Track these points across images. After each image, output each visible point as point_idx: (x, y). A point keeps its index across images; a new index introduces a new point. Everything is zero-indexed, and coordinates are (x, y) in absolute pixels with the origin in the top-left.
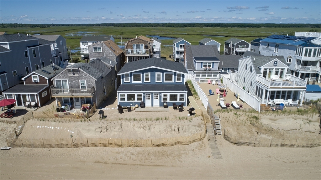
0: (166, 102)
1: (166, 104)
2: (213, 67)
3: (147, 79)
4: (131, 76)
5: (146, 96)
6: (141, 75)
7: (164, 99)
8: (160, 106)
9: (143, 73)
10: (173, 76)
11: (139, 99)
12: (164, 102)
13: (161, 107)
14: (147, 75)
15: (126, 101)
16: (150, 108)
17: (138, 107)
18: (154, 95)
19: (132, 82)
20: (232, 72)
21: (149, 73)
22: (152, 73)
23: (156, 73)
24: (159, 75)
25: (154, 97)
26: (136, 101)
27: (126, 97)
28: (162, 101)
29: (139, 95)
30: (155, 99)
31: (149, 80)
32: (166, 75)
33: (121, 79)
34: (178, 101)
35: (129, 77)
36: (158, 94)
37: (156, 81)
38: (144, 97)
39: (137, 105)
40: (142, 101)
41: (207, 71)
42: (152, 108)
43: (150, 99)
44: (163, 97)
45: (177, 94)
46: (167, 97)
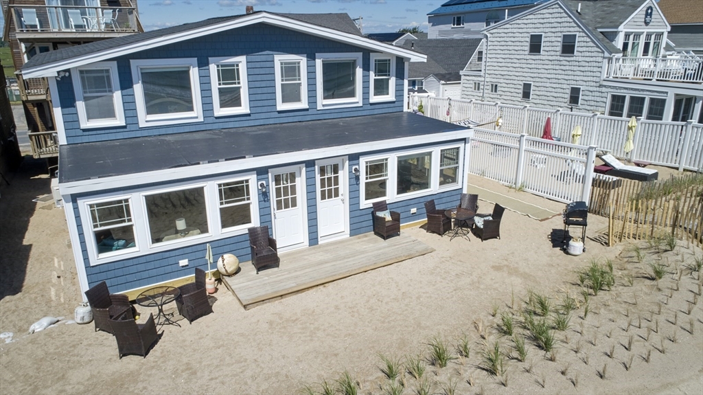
0: (386, 206)
3: (230, 98)
4: (126, 84)
5: (273, 188)
6: (194, 73)
7: (371, 191)
8: (354, 230)
10: (359, 72)
11: (232, 217)
12: (376, 207)
14: (229, 74)
17: (242, 269)
18: (318, 179)
19: (142, 125)
21: (241, 61)
22: (256, 57)
23: (279, 59)
24: (291, 70)
25: (318, 190)
27: (139, 220)
28: (365, 203)
29: (234, 191)
30: (323, 197)
31: (239, 105)
33: (58, 111)
34: (435, 187)
35: (117, 96)
37: (281, 106)
38: (264, 195)
39: (231, 261)
40: (255, 222)
43: (294, 203)
44: (367, 178)
45: (431, 153)
46: (386, 175)
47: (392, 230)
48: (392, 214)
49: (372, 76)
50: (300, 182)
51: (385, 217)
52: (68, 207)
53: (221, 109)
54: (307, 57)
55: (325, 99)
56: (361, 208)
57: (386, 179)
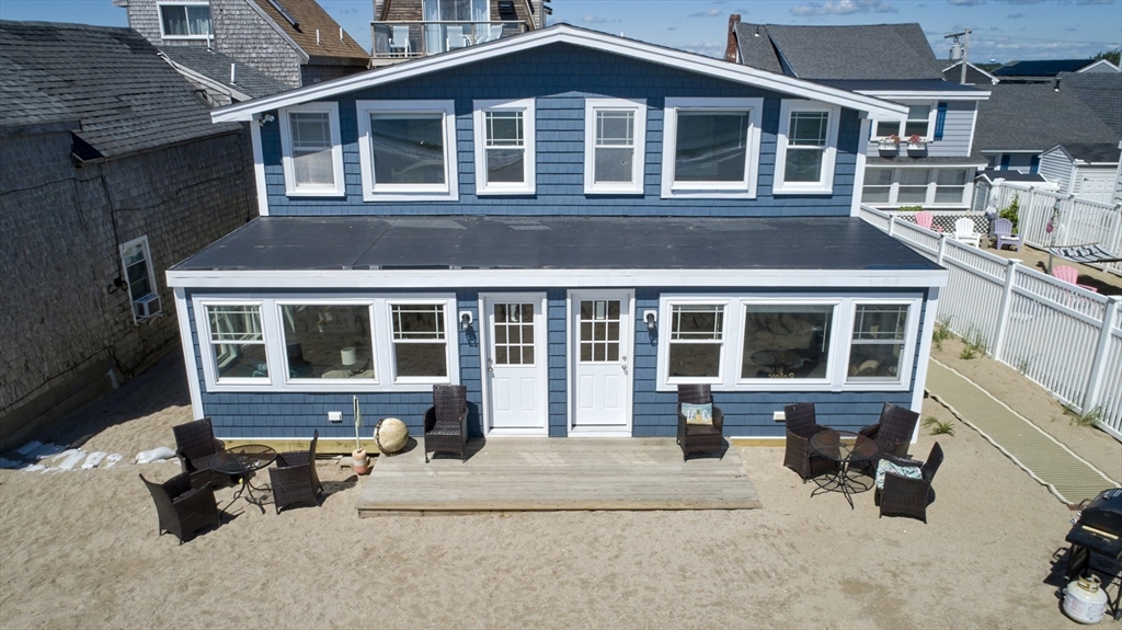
0: (708, 396)
1: (707, 419)
2: (938, 136)
3: (507, 168)
4: (349, 136)
5: (487, 326)
6: (449, 124)
7: (682, 361)
8: (642, 427)
9: (464, 110)
10: (754, 134)
11: (410, 360)
12: (687, 394)
13: (653, 445)
14: (505, 128)
15: (277, 377)
16: (531, 460)
17: (406, 446)
18: (574, 322)
19: (368, 197)
20: (1081, 162)
21: (527, 107)
22: (552, 101)
23: (595, 106)
24: (615, 127)
25: (574, 341)
26: (384, 376)
27: (274, 340)
28: (666, 382)
29: (415, 320)
30: (586, 356)
32: (684, 121)
33: (260, 170)
34: (837, 375)
35: (337, 151)
36: (614, 309)
37: (592, 186)
38: (469, 334)
39: (390, 429)
40: (452, 377)
41: (901, 161)
42: (551, 459)
43: (529, 357)
44: (674, 337)
45: (832, 307)
46: (720, 337)
47: (703, 445)
48: (715, 413)
49: (783, 143)
50: (540, 323)
51: (699, 415)
52: (181, 304)
53: (489, 183)
54: (648, 104)
55: (676, 180)
56: (658, 389)
57: (719, 345)
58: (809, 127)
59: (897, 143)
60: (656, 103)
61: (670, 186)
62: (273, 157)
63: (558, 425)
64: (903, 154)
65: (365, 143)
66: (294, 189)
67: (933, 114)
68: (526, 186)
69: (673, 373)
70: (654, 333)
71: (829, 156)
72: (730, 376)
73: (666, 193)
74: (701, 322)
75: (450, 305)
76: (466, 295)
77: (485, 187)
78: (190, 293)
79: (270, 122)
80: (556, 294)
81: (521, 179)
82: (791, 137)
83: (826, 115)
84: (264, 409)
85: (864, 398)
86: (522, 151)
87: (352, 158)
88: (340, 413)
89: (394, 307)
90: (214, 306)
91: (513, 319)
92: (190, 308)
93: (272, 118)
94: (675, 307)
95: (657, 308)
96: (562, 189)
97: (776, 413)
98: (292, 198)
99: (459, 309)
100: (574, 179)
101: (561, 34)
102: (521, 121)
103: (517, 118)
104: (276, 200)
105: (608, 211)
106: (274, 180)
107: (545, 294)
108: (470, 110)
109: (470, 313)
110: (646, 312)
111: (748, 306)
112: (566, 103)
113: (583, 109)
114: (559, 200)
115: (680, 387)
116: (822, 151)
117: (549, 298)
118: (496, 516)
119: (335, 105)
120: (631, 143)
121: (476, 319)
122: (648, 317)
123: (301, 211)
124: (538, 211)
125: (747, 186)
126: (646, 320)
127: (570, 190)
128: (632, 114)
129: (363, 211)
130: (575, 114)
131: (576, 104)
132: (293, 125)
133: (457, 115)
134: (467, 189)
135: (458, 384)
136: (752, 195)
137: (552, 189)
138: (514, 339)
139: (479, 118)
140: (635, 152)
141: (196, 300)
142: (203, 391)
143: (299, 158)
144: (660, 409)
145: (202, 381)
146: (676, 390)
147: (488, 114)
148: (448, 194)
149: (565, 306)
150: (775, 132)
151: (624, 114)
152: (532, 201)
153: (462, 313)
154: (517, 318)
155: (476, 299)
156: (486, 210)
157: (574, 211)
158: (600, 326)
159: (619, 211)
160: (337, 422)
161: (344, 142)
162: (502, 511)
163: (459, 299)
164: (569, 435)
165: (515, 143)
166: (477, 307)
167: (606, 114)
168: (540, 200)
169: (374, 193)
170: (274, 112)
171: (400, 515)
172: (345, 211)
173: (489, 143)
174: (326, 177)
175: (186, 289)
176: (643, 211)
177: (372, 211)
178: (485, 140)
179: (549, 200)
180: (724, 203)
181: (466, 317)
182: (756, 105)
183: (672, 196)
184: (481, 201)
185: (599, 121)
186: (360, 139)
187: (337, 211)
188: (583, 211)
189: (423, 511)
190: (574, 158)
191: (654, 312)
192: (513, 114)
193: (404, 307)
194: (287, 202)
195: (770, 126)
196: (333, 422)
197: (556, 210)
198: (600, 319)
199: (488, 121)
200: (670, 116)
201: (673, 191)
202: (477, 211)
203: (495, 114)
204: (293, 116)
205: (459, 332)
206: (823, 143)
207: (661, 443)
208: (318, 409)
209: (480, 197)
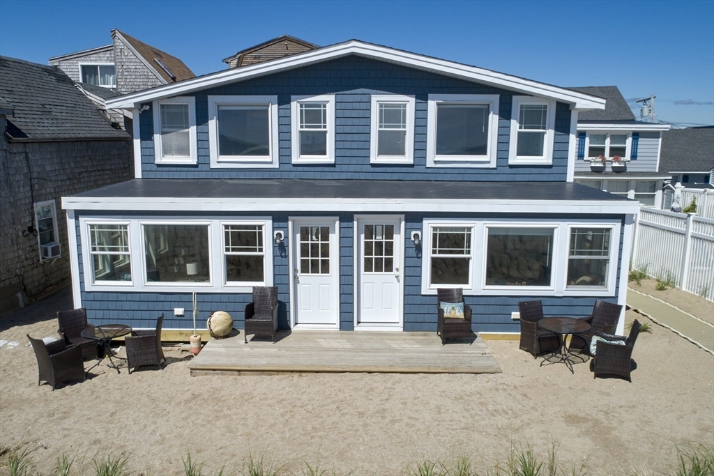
0: (463, 298)
1: (460, 314)
2: (634, 157)
3: (313, 144)
4: (202, 120)
5: (295, 243)
6: (273, 111)
7: (442, 270)
8: (411, 323)
9: (284, 101)
10: (494, 120)
11: (241, 268)
12: (444, 296)
13: (419, 336)
14: (313, 116)
15: (138, 281)
16: (324, 343)
17: (230, 333)
18: (359, 241)
19: (213, 165)
21: (329, 100)
22: (348, 96)
23: (378, 100)
24: (392, 115)
25: (359, 256)
26: (218, 281)
27: (136, 251)
28: (429, 288)
29: (243, 238)
30: (368, 268)
32: (444, 115)
33: (137, 143)
34: (558, 284)
35: (193, 130)
37: (376, 158)
38: (281, 248)
39: (219, 319)
40: (268, 281)
41: (607, 174)
42: (343, 343)
43: (325, 268)
44: (434, 252)
45: (552, 230)
46: (469, 252)
47: (457, 333)
48: (466, 309)
49: (515, 127)
50: (334, 241)
51: (453, 311)
52: (71, 223)
53: (301, 156)
54: (417, 98)
55: (437, 154)
56: (422, 293)
57: (469, 259)
58: (533, 116)
59: (604, 161)
60: (422, 97)
61: (433, 158)
62: (147, 135)
63: (347, 321)
64: (609, 169)
65: (213, 125)
66: (160, 159)
67: (629, 141)
68: (329, 158)
69: (434, 281)
70: (419, 248)
71: (549, 136)
72: (477, 283)
73: (430, 164)
74: (453, 241)
75: (267, 224)
76: (279, 218)
77: (298, 158)
78: (78, 214)
79: (145, 110)
80: (346, 217)
81: (324, 153)
82: (520, 123)
83: (545, 107)
84: (126, 306)
85: (581, 302)
86: (326, 132)
87: (203, 137)
88: (183, 309)
89: (227, 227)
90: (96, 225)
91: (314, 238)
92: (77, 226)
93: (147, 108)
94: (435, 229)
95: (421, 229)
96: (354, 161)
97: (513, 313)
98: (159, 166)
99: (274, 229)
100: (362, 153)
101: (354, 47)
102: (325, 111)
103: (322, 108)
104: (148, 167)
105: (388, 177)
106: (147, 152)
107: (338, 217)
108: (289, 102)
109: (282, 232)
110: (413, 233)
111: (490, 229)
112: (357, 98)
113: (370, 102)
114: (352, 168)
115: (439, 290)
116: (544, 133)
117: (341, 221)
118: (296, 375)
119: (193, 99)
120: (404, 127)
121: (287, 237)
122: (414, 236)
123: (165, 175)
124: (336, 176)
125: (489, 159)
126: (413, 239)
127: (360, 160)
128: (405, 106)
129: (209, 175)
130: (363, 106)
131: (365, 98)
132: (163, 113)
133: (279, 105)
134: (285, 160)
135: (272, 286)
136: (493, 165)
137: (346, 160)
138: (315, 254)
139: (295, 107)
140: (407, 133)
141: (82, 220)
142: (83, 291)
143: (164, 135)
144: (425, 309)
145: (82, 282)
146: (436, 293)
147: (301, 106)
148: (271, 163)
149: (353, 228)
150: (509, 119)
151: (399, 106)
152: (332, 169)
153: (276, 232)
154: (317, 238)
155: (287, 221)
156: (299, 175)
157: (363, 176)
158: (379, 244)
159: (395, 177)
160: (181, 316)
161: (198, 124)
162: (300, 372)
163: (274, 221)
164: (355, 329)
165: (320, 127)
166: (287, 228)
167: (386, 106)
168: (338, 168)
169: (218, 162)
170: (149, 103)
171: (222, 374)
172: (197, 175)
173: (302, 127)
174: (184, 151)
175: (75, 210)
176: (414, 177)
177: (216, 175)
178: (299, 124)
179: (344, 168)
180: (472, 171)
181: (279, 235)
182: (495, 99)
183: (434, 166)
184: (295, 169)
185: (381, 111)
186: (210, 121)
187: (191, 175)
188: (369, 176)
189: (239, 371)
190: (363, 137)
191: (419, 233)
192: (320, 106)
193: (233, 227)
194: (155, 168)
195: (505, 114)
196: (178, 316)
197: (349, 176)
198: (379, 239)
199: (301, 111)
200: (432, 106)
201: (435, 162)
202: (292, 175)
203: (306, 106)
204: (162, 106)
205: (274, 247)
206: (544, 128)
207: (425, 335)
208: (167, 306)
209: (295, 165)
